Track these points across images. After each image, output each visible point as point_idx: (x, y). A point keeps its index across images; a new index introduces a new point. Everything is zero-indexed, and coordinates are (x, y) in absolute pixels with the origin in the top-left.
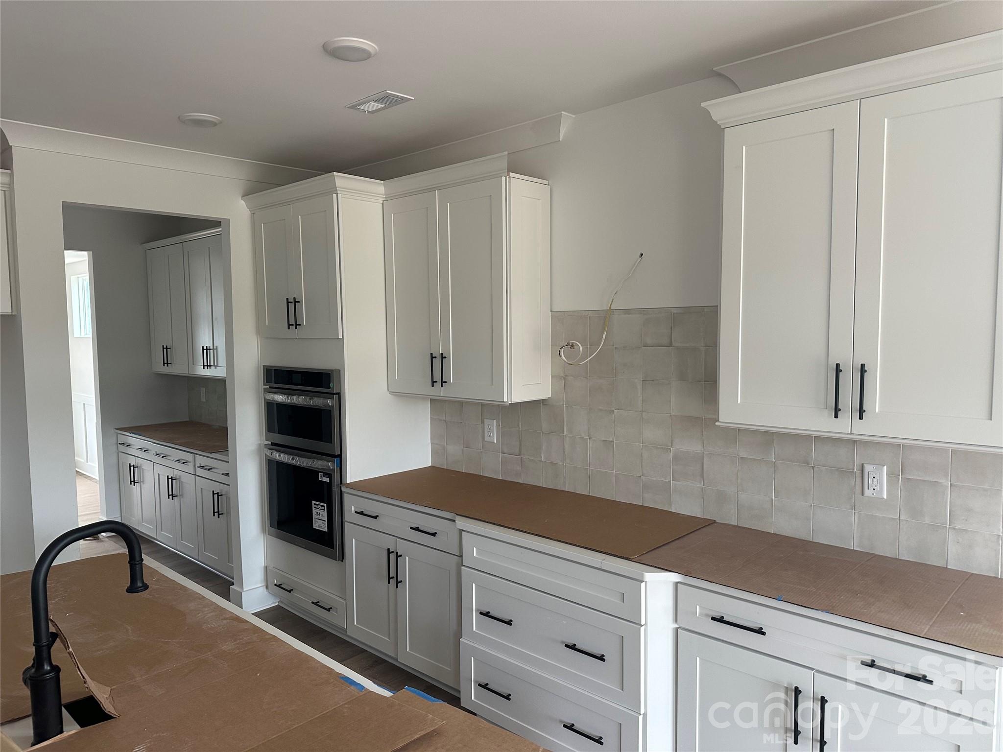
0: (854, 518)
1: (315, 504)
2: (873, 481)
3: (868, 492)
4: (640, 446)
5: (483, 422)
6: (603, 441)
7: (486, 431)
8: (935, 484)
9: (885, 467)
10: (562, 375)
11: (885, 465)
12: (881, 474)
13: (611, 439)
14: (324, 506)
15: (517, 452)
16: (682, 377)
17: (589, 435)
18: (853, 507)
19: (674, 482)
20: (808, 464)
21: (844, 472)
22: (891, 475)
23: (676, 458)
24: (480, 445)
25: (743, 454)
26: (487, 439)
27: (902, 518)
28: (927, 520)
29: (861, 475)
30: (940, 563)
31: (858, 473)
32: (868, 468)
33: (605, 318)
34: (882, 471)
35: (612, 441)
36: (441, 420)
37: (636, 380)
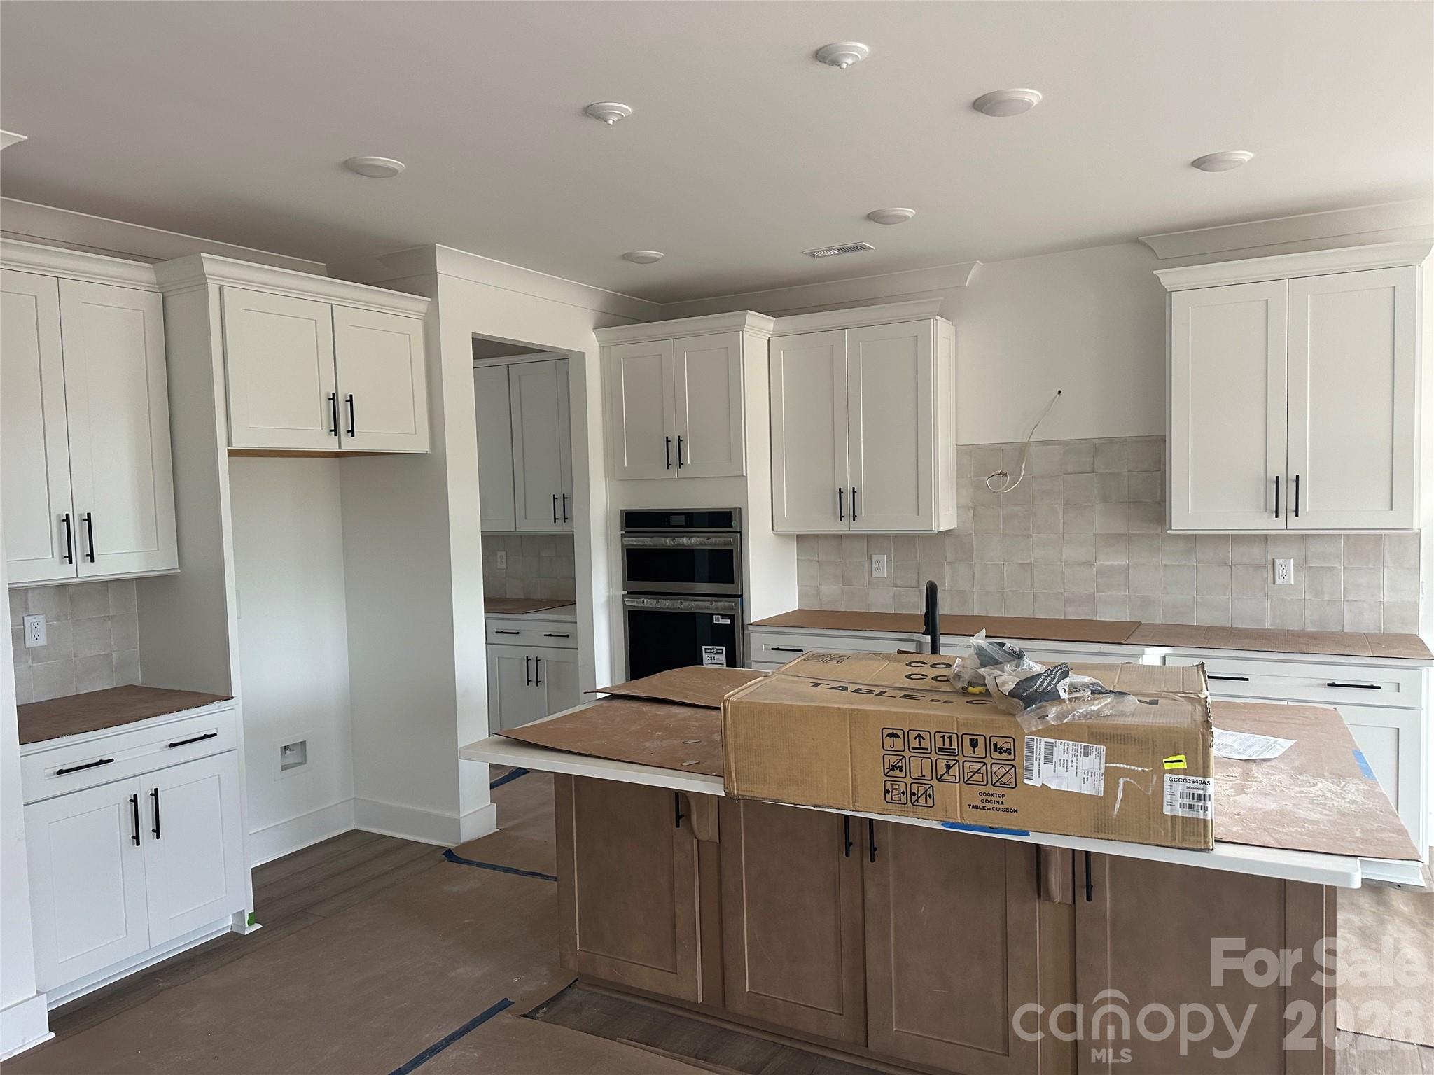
0: (1267, 604)
1: (706, 649)
2: (1283, 572)
3: (1278, 581)
4: (1061, 565)
5: (870, 558)
6: (1020, 564)
7: (874, 566)
8: (1331, 569)
9: (1292, 560)
10: (970, 504)
11: (1290, 558)
12: (1289, 567)
13: (1028, 561)
14: (722, 649)
15: (914, 584)
16: (1105, 499)
17: (1004, 560)
18: (1266, 595)
19: (1098, 594)
20: (1226, 564)
21: (1260, 567)
22: (1298, 566)
23: (1101, 573)
24: (866, 582)
25: (1165, 562)
26: (875, 574)
27: (1307, 598)
28: (1326, 597)
29: (1272, 568)
30: (1338, 629)
31: (1270, 568)
32: (1278, 562)
33: (1021, 450)
34: (1290, 563)
35: (1031, 563)
36: (812, 561)
37: (1056, 506)
